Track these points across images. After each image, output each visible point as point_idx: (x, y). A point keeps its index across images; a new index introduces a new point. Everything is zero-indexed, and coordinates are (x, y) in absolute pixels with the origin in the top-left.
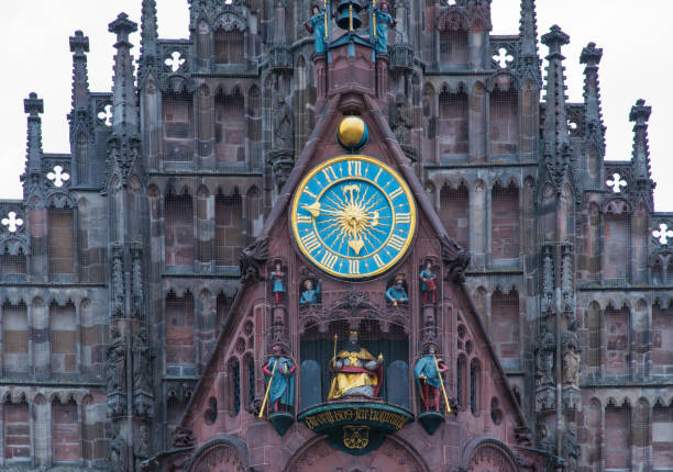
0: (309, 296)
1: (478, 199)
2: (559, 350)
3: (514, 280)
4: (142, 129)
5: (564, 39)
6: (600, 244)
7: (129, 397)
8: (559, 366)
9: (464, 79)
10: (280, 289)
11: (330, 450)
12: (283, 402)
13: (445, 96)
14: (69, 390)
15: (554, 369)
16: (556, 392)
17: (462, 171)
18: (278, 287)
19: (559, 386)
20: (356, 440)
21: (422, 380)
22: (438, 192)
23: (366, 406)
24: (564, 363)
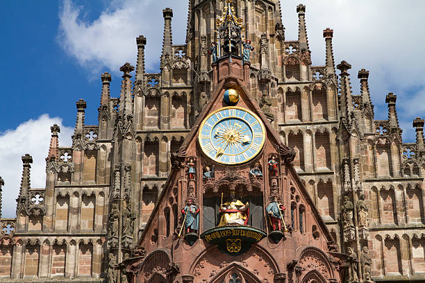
0: (208, 174)
1: (307, 139)
2: (355, 209)
3: (329, 176)
4: (134, 112)
5: (348, 67)
6: (375, 159)
7: (120, 239)
8: (356, 217)
9: (298, 85)
10: (192, 172)
11: (219, 253)
12: (192, 228)
13: (289, 93)
14: (89, 237)
15: (354, 219)
16: (355, 231)
17: (299, 126)
18: (192, 171)
19: (357, 228)
20: (234, 247)
21: (270, 214)
22: (287, 136)
23: (238, 228)
24: (358, 216)
